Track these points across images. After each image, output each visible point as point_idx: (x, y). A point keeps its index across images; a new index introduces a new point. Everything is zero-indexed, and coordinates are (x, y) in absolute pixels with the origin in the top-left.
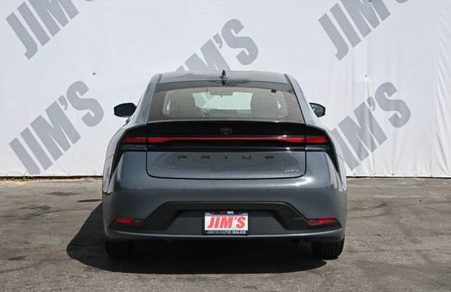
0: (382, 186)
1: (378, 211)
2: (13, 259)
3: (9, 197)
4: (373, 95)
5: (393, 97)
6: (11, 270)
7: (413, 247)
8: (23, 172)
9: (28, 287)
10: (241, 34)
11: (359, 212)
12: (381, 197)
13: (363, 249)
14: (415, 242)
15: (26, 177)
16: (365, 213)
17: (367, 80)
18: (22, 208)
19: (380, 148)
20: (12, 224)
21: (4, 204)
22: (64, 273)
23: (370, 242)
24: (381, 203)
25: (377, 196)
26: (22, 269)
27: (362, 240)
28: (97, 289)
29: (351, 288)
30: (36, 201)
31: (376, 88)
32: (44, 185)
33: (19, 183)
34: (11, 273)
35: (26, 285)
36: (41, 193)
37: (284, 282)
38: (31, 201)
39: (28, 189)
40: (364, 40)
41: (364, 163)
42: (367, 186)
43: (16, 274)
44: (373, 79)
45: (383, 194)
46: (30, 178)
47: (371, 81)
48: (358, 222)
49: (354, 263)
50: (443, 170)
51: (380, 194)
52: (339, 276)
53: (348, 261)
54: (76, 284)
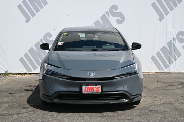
0: (180, 75)
1: (180, 86)
2: (23, 108)
3: (20, 82)
4: (175, 36)
6: (23, 113)
8: (25, 71)
9: (31, 120)
10: (117, 11)
11: (172, 87)
12: (180, 80)
13: (176, 103)
15: (27, 73)
16: (174, 87)
17: (172, 30)
18: (26, 87)
19: (178, 59)
20: (22, 93)
21: (18, 85)
22: (46, 114)
23: (179, 100)
24: (180, 83)
25: (179, 80)
26: (28, 112)
27: (175, 99)
28: (61, 121)
29: (174, 120)
30: (31, 84)
32: (34, 77)
33: (23, 76)
34: (23, 114)
35: (30, 119)
36: (33, 80)
37: (144, 117)
38: (29, 84)
39: (28, 79)
40: (171, 13)
41: (171, 66)
42: (174, 76)
43: (26, 115)
45: (181, 79)
46: (28, 74)
47: (174, 30)
48: (172, 91)
49: (173, 109)
51: (180, 79)
52: (167, 115)
53: (170, 108)
54: (52, 119)
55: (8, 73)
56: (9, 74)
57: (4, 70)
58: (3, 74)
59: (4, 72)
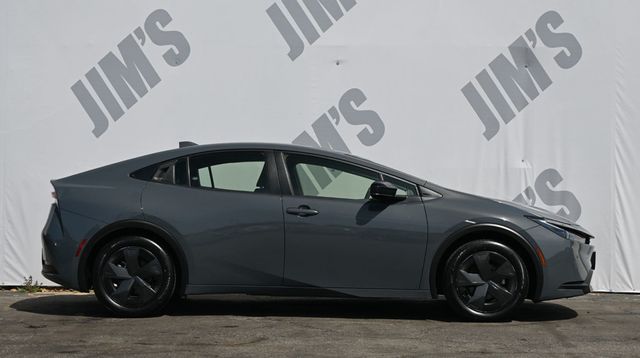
4: (532, 185)
5: (558, 188)
7: (565, 350)
10: (363, 107)
14: (569, 346)
17: (523, 165)
23: (511, 346)
27: (501, 344)
31: (536, 176)
40: (519, 115)
44: (532, 165)
47: (530, 167)
50: (626, 283)
55: (32, 285)
56: (36, 286)
57: (20, 275)
58: (20, 287)
59: (21, 283)
